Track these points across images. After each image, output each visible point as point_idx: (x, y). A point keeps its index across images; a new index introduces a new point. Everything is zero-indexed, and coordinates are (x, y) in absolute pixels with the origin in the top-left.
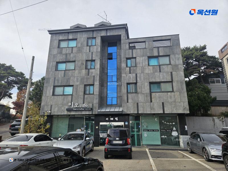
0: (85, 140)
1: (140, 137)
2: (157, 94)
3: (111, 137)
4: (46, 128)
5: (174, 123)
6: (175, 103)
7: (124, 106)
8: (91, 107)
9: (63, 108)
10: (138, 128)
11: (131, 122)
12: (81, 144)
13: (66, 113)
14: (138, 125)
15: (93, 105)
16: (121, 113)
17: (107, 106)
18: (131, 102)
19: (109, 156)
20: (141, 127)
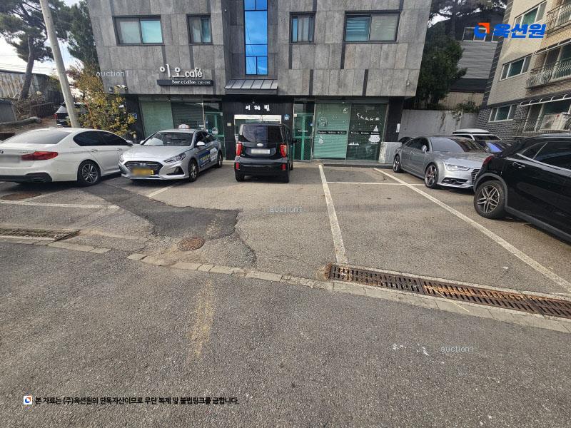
0: (196, 146)
1: (310, 146)
2: (359, 47)
3: (247, 141)
4: (129, 122)
5: (377, 119)
6: (392, 71)
7: (282, 78)
8: (211, 78)
9: (149, 79)
10: (309, 128)
11: (295, 115)
12: (183, 154)
13: (158, 90)
14: (309, 120)
15: (213, 72)
16: (275, 93)
17: (247, 78)
18: (298, 66)
19: (246, 177)
20: (315, 125)
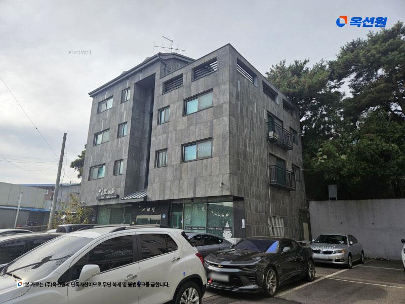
2: (189, 164)
5: (227, 215)
6: (211, 177)
7: (150, 189)
8: (118, 194)
10: (180, 225)
13: (96, 203)
18: (158, 181)
20: (183, 222)
